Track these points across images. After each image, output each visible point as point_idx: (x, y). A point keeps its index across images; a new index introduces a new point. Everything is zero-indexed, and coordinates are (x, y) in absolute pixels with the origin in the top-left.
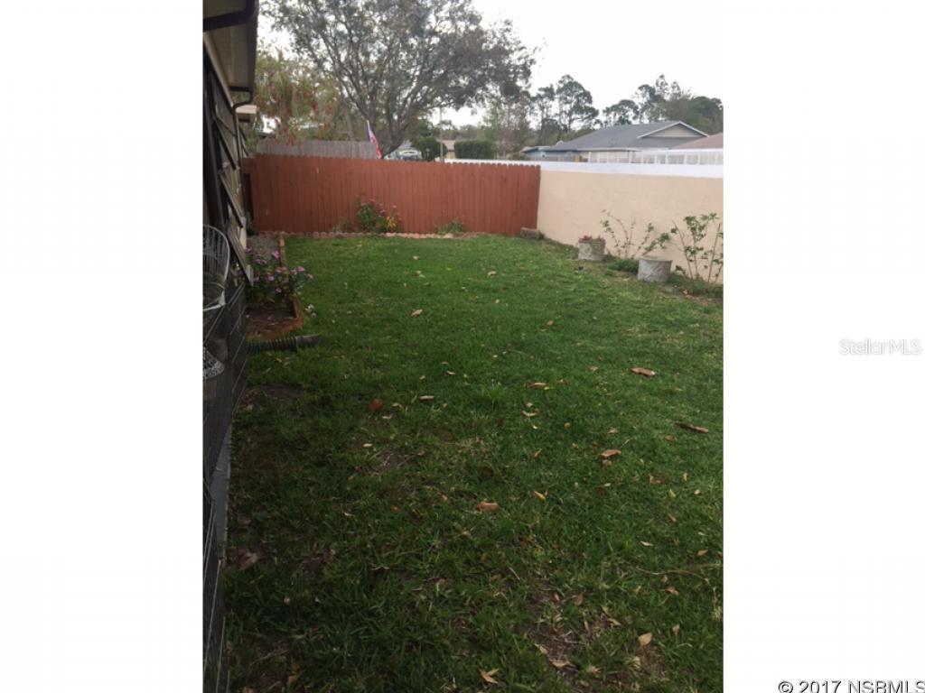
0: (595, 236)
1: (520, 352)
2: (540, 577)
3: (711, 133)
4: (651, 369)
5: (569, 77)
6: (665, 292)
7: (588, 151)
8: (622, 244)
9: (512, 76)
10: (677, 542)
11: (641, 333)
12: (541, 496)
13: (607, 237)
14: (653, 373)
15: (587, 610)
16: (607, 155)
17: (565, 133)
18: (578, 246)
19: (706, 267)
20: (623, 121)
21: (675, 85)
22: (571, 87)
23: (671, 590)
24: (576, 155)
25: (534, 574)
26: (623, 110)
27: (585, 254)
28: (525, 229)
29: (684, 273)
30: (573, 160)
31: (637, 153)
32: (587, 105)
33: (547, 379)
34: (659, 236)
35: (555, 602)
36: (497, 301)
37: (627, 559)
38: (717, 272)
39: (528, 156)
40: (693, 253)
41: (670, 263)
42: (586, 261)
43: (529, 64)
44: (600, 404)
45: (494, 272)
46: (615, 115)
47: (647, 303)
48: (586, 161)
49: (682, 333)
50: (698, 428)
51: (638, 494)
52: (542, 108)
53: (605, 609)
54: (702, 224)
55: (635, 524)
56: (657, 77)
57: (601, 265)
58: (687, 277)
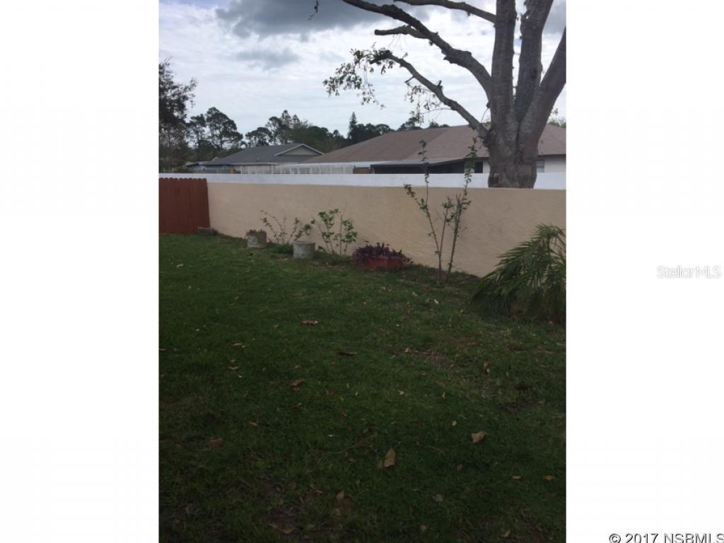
0: (258, 230)
1: (217, 324)
2: (264, 479)
3: (325, 152)
4: (314, 320)
5: (214, 109)
6: (314, 265)
7: (240, 165)
8: (279, 234)
9: (169, 108)
10: (350, 429)
11: (303, 296)
12: (254, 424)
13: (267, 229)
14: (316, 322)
15: (300, 490)
16: (255, 169)
17: (218, 151)
18: (247, 238)
19: (337, 245)
20: (262, 143)
21: (295, 118)
22: (216, 117)
23: (351, 460)
24: (230, 168)
25: (259, 479)
26: (261, 135)
27: (252, 243)
28: (201, 228)
29: (324, 251)
30: (229, 172)
31: (277, 167)
32: (233, 130)
33: (243, 340)
34: (303, 226)
35: (278, 492)
36: (190, 287)
37: (320, 449)
38: (345, 247)
39: (191, 169)
40: (328, 236)
41: (314, 244)
42: (254, 248)
43: (182, 99)
44: (284, 351)
45: (181, 265)
46: (255, 139)
47: (303, 275)
48: (239, 172)
49: (330, 292)
50: (351, 353)
51: (320, 405)
52: (197, 132)
53: (312, 486)
54: (330, 217)
55: (322, 425)
56: (282, 112)
57: (266, 250)
58: (326, 254)
